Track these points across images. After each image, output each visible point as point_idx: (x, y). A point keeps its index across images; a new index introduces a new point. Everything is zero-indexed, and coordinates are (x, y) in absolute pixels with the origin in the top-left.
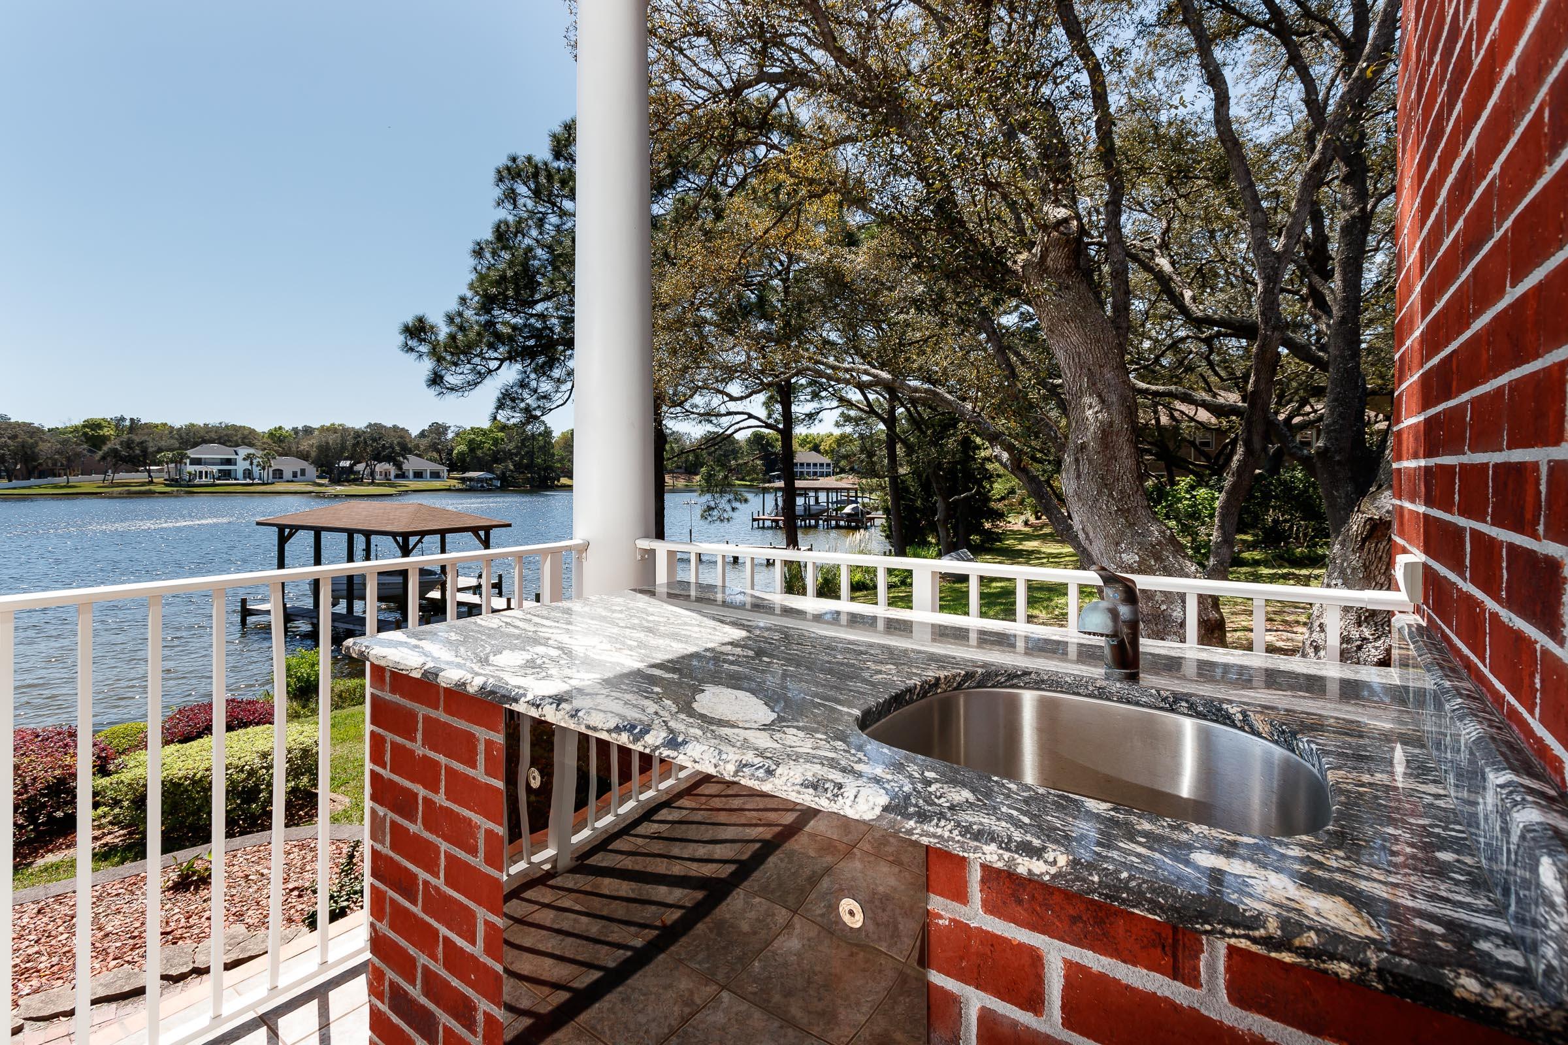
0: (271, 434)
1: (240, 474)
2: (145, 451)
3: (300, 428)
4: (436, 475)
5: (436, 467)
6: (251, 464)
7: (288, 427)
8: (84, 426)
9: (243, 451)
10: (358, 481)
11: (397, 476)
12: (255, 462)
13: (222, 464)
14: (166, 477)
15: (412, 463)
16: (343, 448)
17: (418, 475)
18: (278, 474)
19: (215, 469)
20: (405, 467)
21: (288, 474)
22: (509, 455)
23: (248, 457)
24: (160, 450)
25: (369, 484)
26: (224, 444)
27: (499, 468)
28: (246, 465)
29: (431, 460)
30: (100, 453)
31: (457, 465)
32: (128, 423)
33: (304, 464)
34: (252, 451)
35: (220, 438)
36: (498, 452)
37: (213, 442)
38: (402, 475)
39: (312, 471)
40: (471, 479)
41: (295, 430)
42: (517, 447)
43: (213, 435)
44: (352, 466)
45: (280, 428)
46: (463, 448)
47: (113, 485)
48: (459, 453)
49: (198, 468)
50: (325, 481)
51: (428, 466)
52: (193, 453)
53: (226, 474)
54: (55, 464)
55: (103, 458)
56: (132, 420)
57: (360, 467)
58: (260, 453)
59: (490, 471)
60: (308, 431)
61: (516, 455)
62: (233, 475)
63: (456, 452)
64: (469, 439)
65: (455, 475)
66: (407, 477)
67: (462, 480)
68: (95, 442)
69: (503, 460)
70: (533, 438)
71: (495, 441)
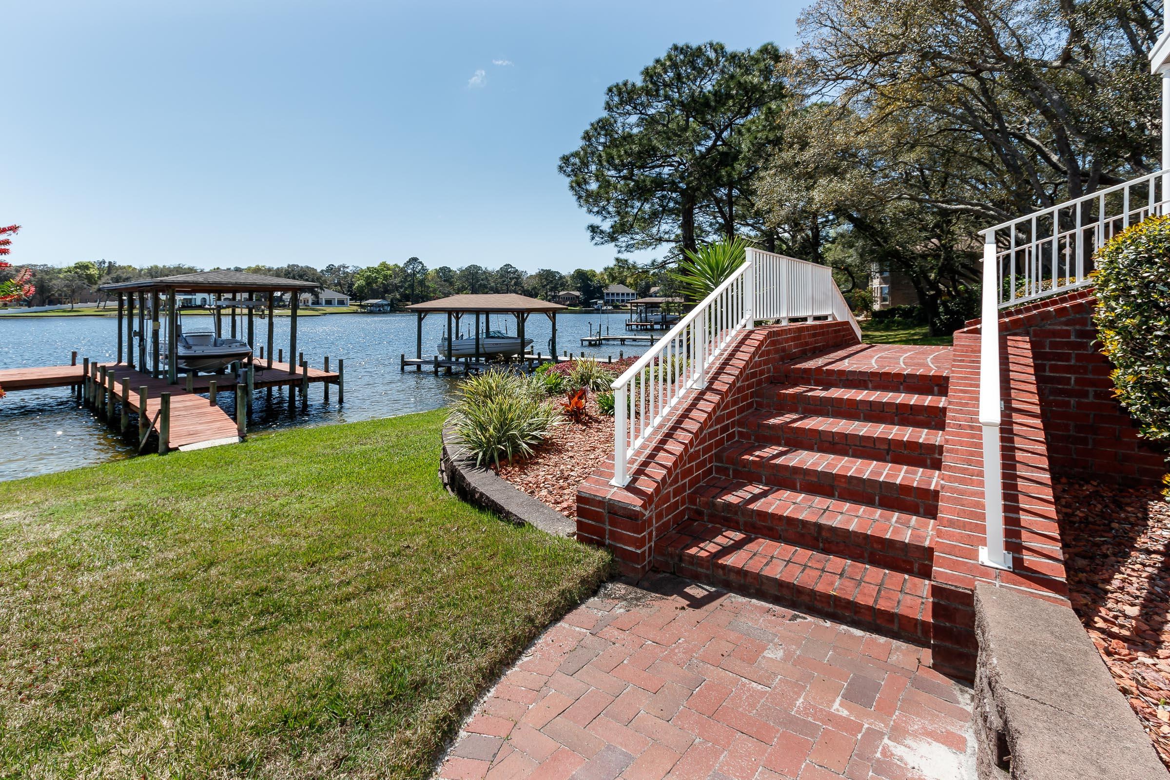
1: (199, 302)
4: (341, 303)
5: (343, 297)
8: (76, 267)
10: (286, 306)
11: (314, 303)
13: (184, 295)
15: (324, 295)
17: (329, 302)
20: (320, 296)
22: (397, 288)
27: (389, 296)
29: (336, 291)
30: (95, 287)
31: (357, 296)
32: (107, 265)
36: (388, 285)
38: (317, 302)
40: (369, 305)
42: (401, 281)
44: (281, 296)
46: (362, 282)
47: (105, 310)
48: (359, 286)
51: (337, 296)
54: (61, 295)
55: (98, 291)
56: (110, 263)
57: (287, 297)
59: (383, 298)
61: (401, 287)
63: (356, 285)
64: (365, 275)
65: (353, 302)
66: (321, 304)
67: (361, 306)
68: (90, 279)
69: (393, 291)
70: (414, 274)
71: (386, 277)
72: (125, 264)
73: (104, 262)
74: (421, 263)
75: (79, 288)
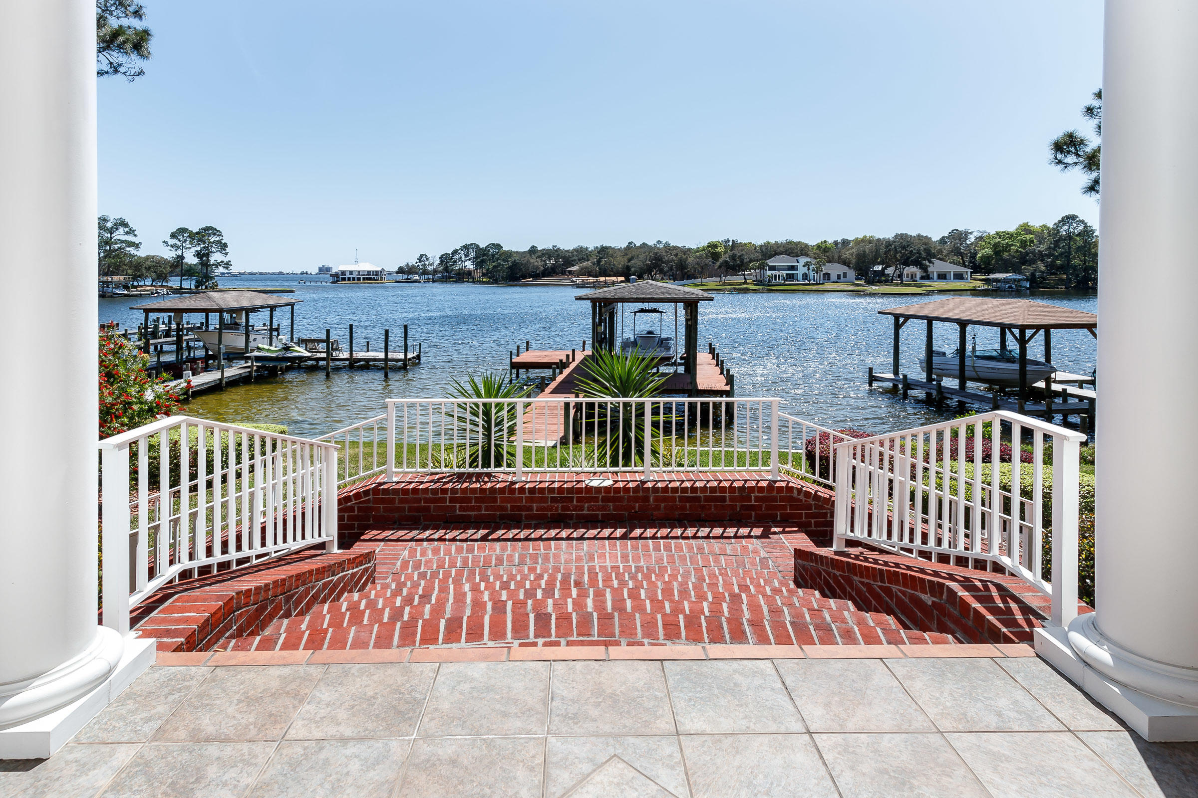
0: (819, 247)
1: (800, 277)
2: (742, 261)
3: (839, 241)
4: (959, 277)
5: (960, 269)
6: (809, 269)
7: (830, 241)
8: (708, 246)
9: (803, 260)
10: (888, 281)
11: (922, 278)
12: (811, 267)
13: (788, 270)
14: (754, 279)
15: (937, 267)
16: (877, 255)
17: (942, 277)
18: (827, 277)
19: (785, 273)
20: (930, 270)
21: (833, 277)
22: (1041, 256)
23: (807, 265)
24: (751, 261)
25: (897, 285)
26: (789, 255)
27: (1028, 269)
28: (805, 270)
29: (954, 263)
30: (718, 263)
31: (980, 267)
32: (731, 243)
33: (845, 269)
34: (808, 260)
35: (786, 251)
36: (1027, 254)
37: (781, 254)
38: (927, 277)
39: (851, 274)
40: (997, 280)
41: (836, 243)
42: (1049, 248)
43: (782, 249)
44: (883, 269)
45: (825, 242)
46: (988, 251)
47: (725, 284)
48: (983, 256)
49: (774, 272)
50: (862, 282)
51: (953, 269)
52: (770, 262)
53: (791, 277)
54: (695, 271)
55: (720, 267)
56: (733, 241)
57: (890, 270)
58: (814, 261)
59: (1020, 273)
60: (845, 242)
61: (1049, 256)
62: (795, 278)
63: (980, 255)
64: (993, 243)
65: (978, 276)
66: (932, 279)
67: (987, 281)
68: (716, 256)
69: (1033, 262)
70: (1070, 237)
71: (1023, 244)
72: (747, 242)
73: (729, 241)
74: (1082, 221)
75: (706, 265)
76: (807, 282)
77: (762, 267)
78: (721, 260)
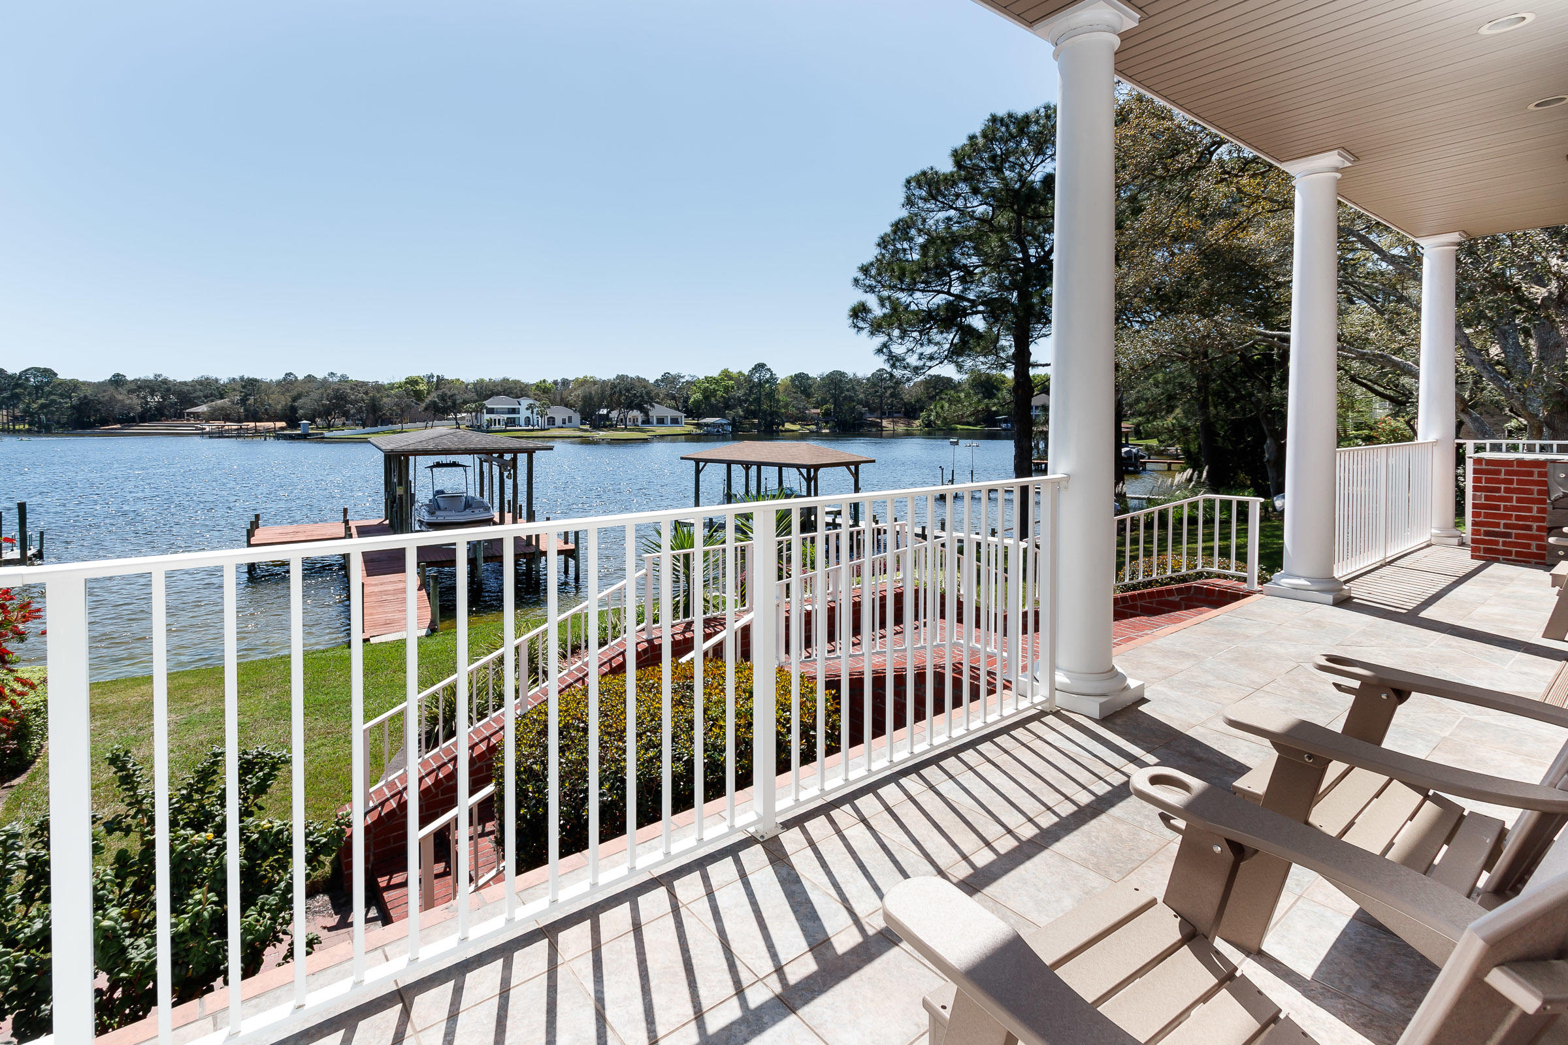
0: (538, 386)
1: (522, 422)
2: (454, 403)
4: (675, 421)
5: (676, 414)
6: (532, 412)
7: (550, 380)
8: (406, 383)
9: (525, 402)
10: (612, 427)
11: (643, 422)
12: (535, 410)
13: (509, 413)
14: (469, 424)
15: (657, 411)
16: (602, 397)
17: (661, 421)
18: (552, 421)
19: (506, 416)
20: (651, 414)
21: (558, 422)
22: (740, 402)
23: (530, 407)
24: (465, 402)
25: (623, 430)
26: (508, 395)
27: (730, 413)
28: (528, 413)
29: (669, 407)
30: (424, 405)
31: (692, 411)
32: (435, 380)
33: (570, 412)
34: (531, 401)
35: (504, 391)
36: (729, 399)
37: (498, 394)
38: (647, 421)
39: (577, 417)
40: (707, 425)
41: (556, 383)
42: (746, 394)
43: (499, 388)
44: (609, 413)
45: (544, 381)
46: (698, 396)
48: (695, 401)
49: (493, 416)
50: (587, 427)
51: (670, 413)
52: (489, 403)
53: (511, 422)
54: (391, 414)
55: (426, 409)
56: (438, 377)
57: (614, 414)
58: (538, 404)
59: (723, 416)
60: (566, 383)
61: (746, 401)
62: (517, 422)
63: (692, 400)
64: (702, 387)
65: (690, 420)
66: (652, 423)
67: (698, 425)
68: (418, 395)
69: (734, 407)
70: (760, 384)
71: (727, 389)
72: (454, 378)
73: (433, 376)
74: (769, 370)
75: (408, 406)
76: (530, 427)
77: (479, 410)
78: (427, 401)
